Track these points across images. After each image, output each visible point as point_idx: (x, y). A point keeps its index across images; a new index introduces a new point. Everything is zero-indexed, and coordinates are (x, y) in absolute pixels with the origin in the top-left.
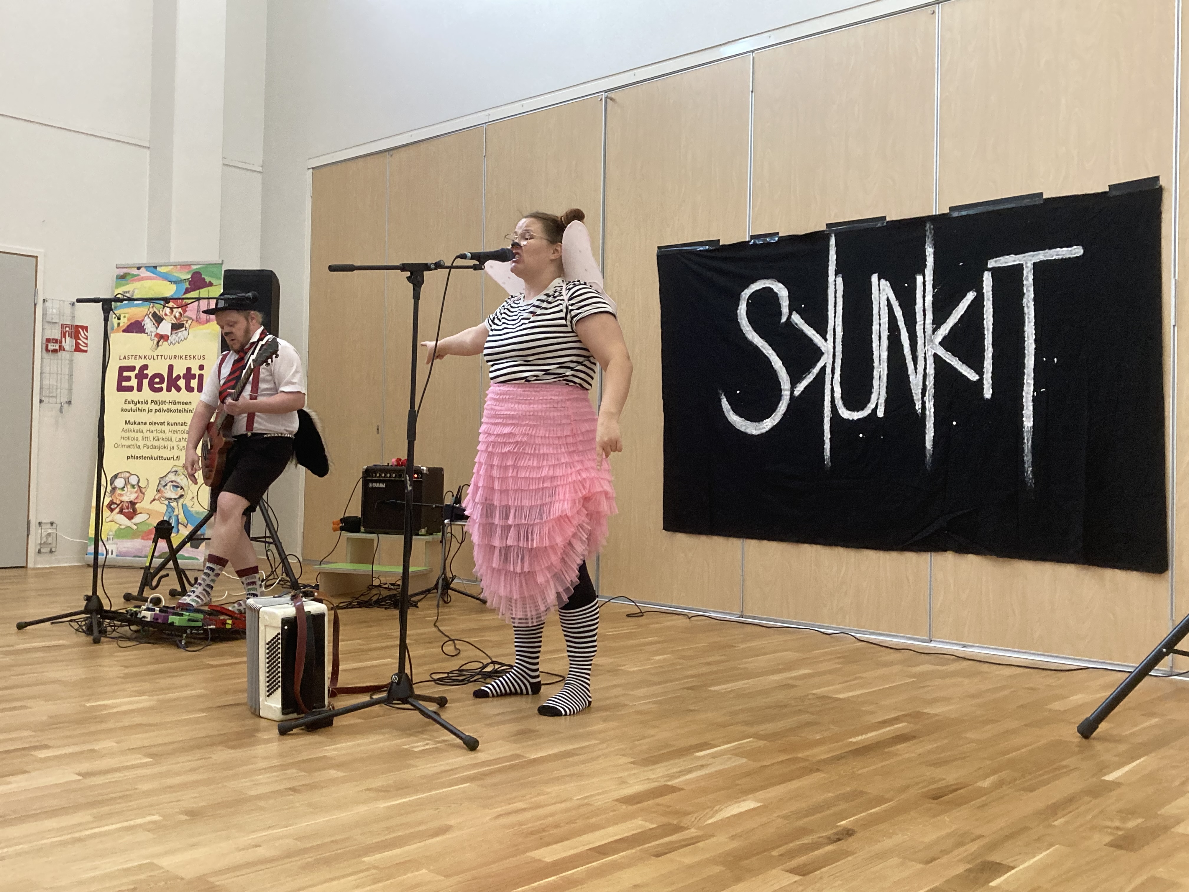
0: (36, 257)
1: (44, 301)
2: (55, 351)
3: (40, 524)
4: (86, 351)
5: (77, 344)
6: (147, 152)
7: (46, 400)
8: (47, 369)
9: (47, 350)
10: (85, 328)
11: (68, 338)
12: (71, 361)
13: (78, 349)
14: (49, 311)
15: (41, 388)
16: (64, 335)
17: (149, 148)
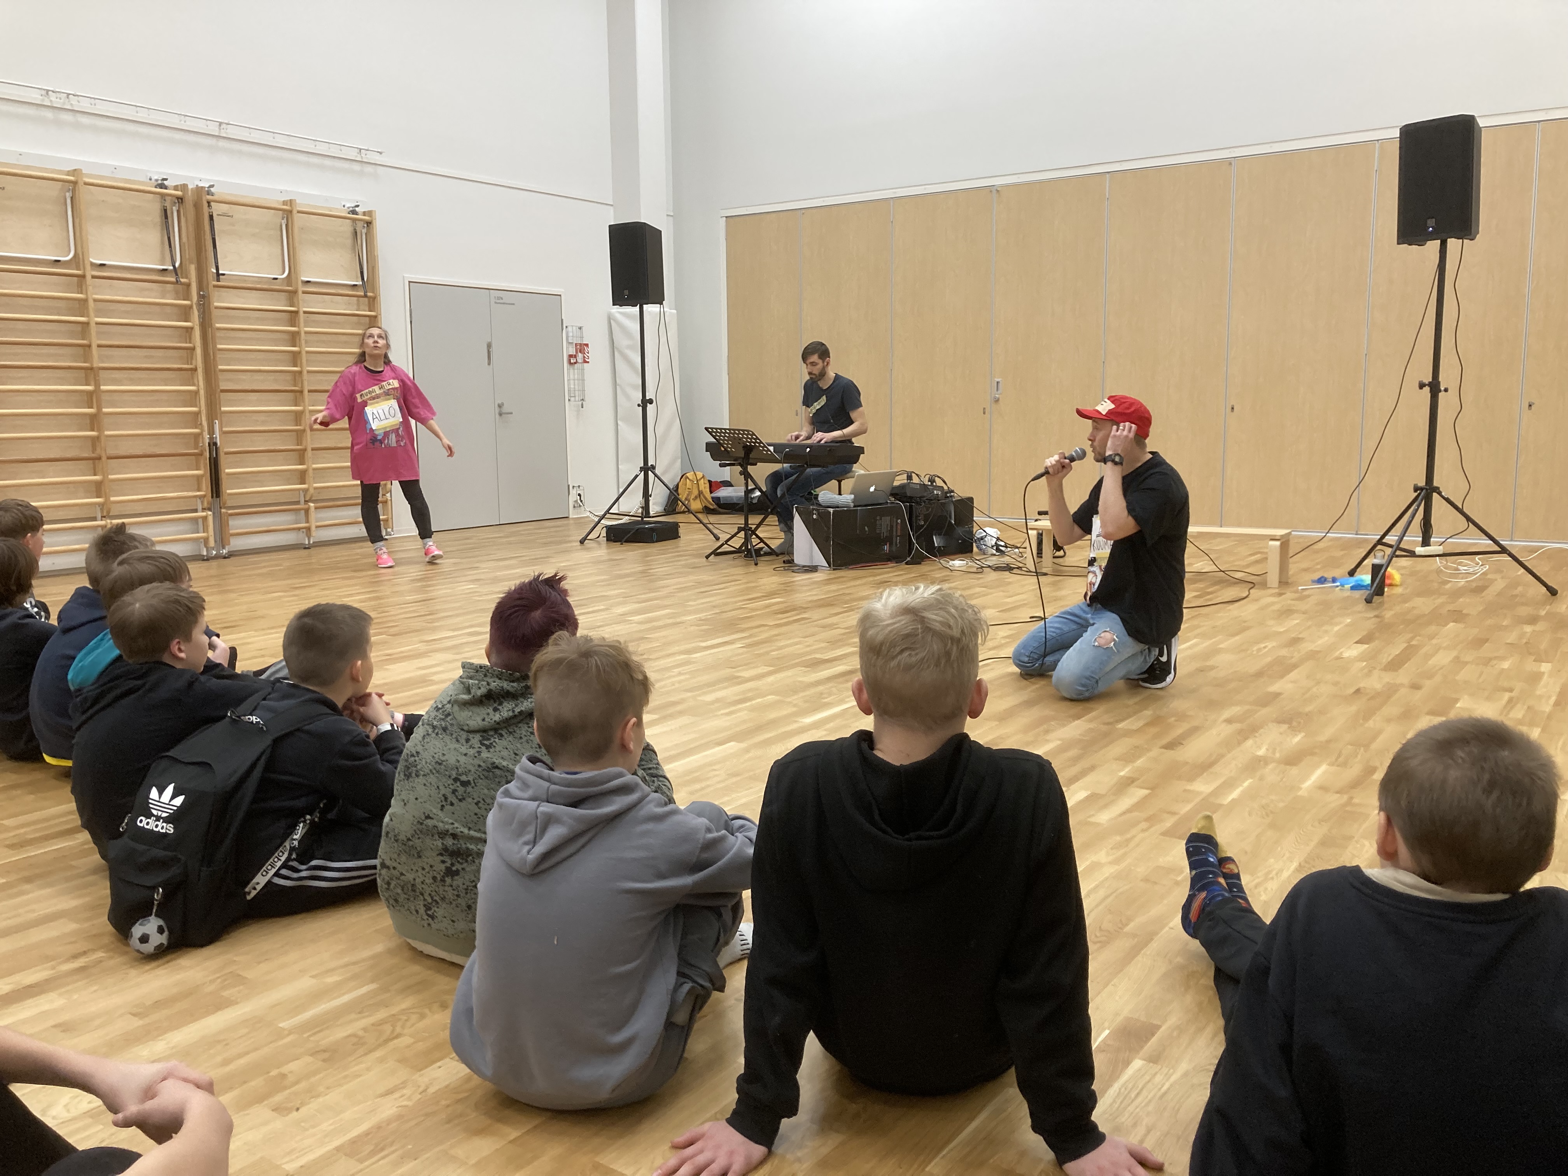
0: (560, 295)
1: (566, 327)
2: (575, 363)
3: (573, 487)
4: (588, 362)
5: (584, 357)
6: (612, 208)
7: (572, 399)
8: (572, 377)
9: (570, 363)
10: (587, 345)
11: (580, 354)
12: (583, 369)
13: (585, 362)
14: (571, 334)
15: (569, 390)
16: (576, 352)
17: (612, 205)
